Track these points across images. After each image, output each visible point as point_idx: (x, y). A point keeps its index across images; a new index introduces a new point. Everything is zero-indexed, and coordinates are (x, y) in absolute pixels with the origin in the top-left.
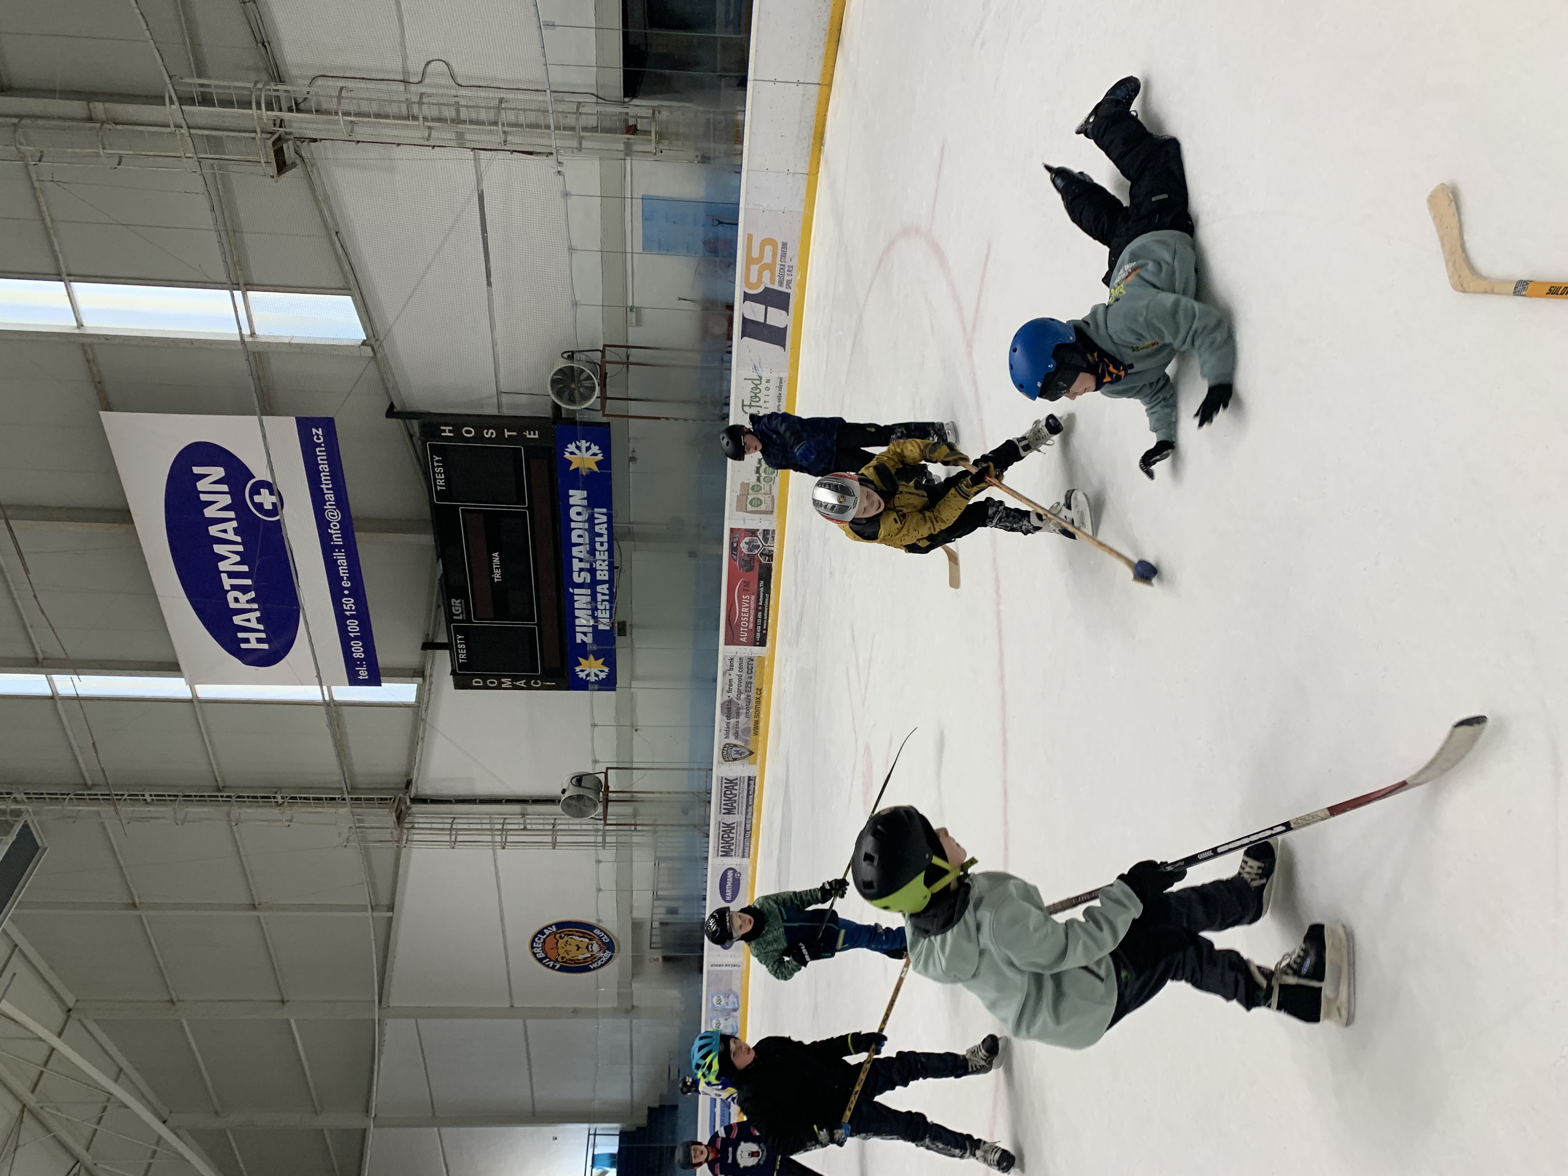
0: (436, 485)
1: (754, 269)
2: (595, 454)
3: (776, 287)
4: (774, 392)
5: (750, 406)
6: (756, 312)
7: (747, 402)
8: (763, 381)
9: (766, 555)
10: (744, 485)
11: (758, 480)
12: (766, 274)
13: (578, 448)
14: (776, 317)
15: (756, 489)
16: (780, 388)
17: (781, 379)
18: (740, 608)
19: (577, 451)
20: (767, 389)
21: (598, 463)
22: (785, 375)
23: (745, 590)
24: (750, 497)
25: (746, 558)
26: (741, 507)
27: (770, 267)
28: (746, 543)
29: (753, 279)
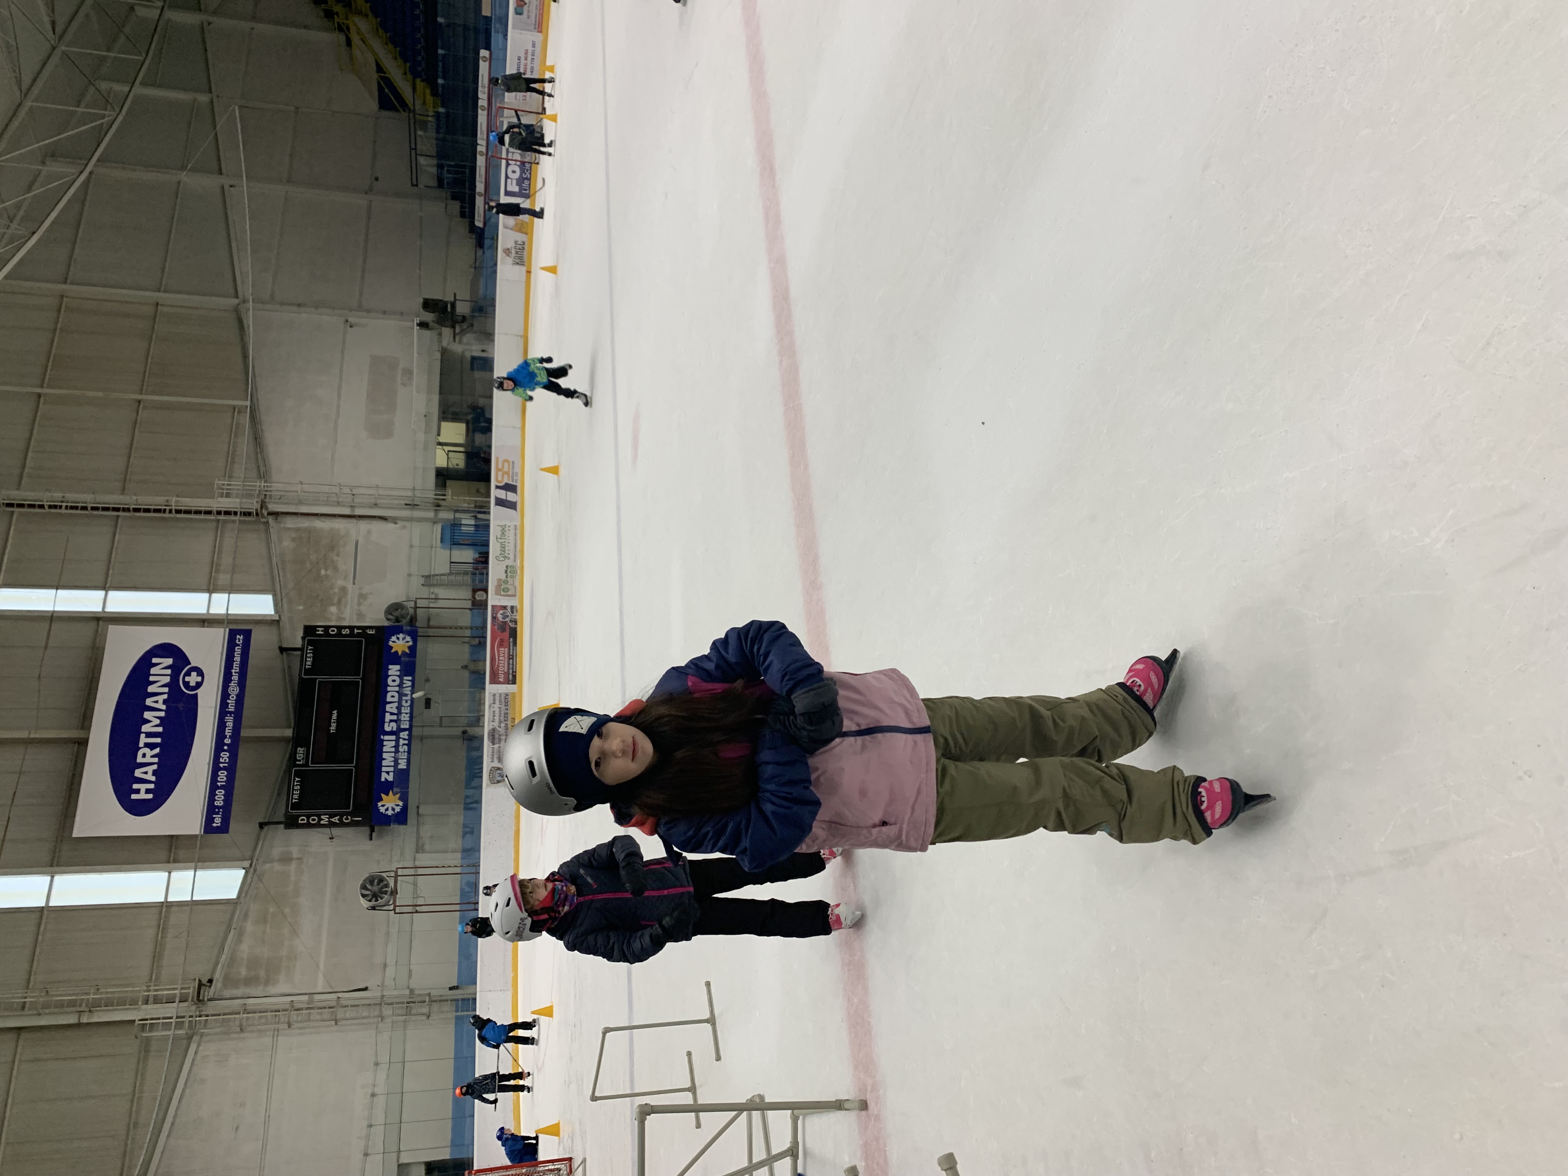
0: (306, 664)
1: (500, 473)
2: (408, 642)
3: (511, 482)
4: (512, 532)
5: (501, 538)
6: (502, 494)
7: (499, 537)
8: (507, 527)
9: (513, 621)
10: (499, 580)
11: (507, 577)
12: (506, 476)
13: (398, 638)
14: (511, 497)
15: (506, 582)
16: (516, 529)
17: (516, 526)
18: (499, 657)
19: (396, 640)
20: (509, 530)
21: (409, 647)
22: (518, 524)
23: (501, 645)
24: (502, 587)
25: (501, 624)
26: (497, 593)
27: (507, 473)
28: (501, 614)
29: (500, 479)
